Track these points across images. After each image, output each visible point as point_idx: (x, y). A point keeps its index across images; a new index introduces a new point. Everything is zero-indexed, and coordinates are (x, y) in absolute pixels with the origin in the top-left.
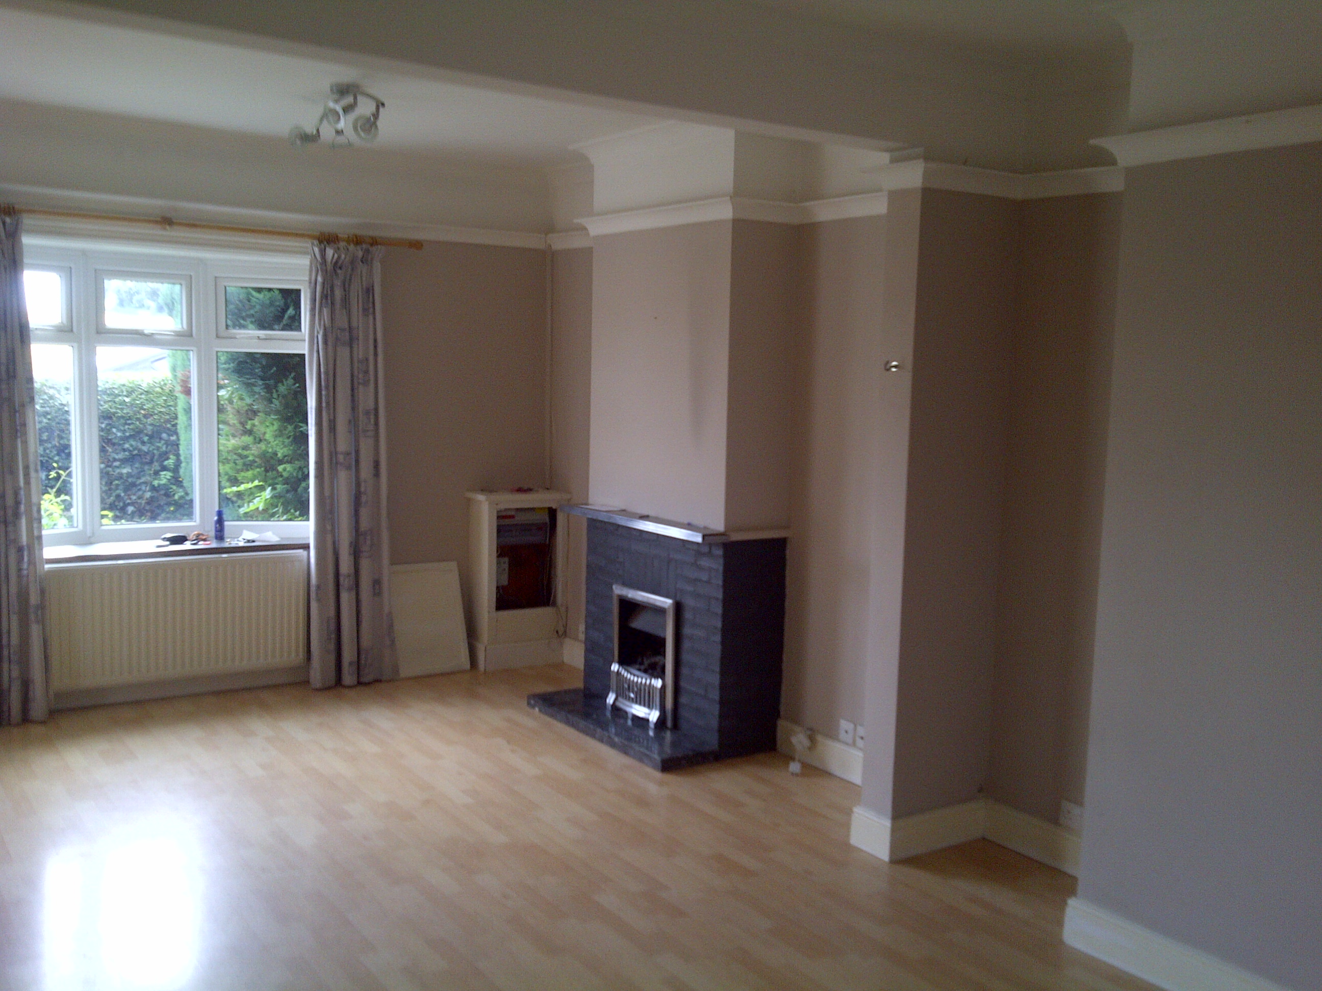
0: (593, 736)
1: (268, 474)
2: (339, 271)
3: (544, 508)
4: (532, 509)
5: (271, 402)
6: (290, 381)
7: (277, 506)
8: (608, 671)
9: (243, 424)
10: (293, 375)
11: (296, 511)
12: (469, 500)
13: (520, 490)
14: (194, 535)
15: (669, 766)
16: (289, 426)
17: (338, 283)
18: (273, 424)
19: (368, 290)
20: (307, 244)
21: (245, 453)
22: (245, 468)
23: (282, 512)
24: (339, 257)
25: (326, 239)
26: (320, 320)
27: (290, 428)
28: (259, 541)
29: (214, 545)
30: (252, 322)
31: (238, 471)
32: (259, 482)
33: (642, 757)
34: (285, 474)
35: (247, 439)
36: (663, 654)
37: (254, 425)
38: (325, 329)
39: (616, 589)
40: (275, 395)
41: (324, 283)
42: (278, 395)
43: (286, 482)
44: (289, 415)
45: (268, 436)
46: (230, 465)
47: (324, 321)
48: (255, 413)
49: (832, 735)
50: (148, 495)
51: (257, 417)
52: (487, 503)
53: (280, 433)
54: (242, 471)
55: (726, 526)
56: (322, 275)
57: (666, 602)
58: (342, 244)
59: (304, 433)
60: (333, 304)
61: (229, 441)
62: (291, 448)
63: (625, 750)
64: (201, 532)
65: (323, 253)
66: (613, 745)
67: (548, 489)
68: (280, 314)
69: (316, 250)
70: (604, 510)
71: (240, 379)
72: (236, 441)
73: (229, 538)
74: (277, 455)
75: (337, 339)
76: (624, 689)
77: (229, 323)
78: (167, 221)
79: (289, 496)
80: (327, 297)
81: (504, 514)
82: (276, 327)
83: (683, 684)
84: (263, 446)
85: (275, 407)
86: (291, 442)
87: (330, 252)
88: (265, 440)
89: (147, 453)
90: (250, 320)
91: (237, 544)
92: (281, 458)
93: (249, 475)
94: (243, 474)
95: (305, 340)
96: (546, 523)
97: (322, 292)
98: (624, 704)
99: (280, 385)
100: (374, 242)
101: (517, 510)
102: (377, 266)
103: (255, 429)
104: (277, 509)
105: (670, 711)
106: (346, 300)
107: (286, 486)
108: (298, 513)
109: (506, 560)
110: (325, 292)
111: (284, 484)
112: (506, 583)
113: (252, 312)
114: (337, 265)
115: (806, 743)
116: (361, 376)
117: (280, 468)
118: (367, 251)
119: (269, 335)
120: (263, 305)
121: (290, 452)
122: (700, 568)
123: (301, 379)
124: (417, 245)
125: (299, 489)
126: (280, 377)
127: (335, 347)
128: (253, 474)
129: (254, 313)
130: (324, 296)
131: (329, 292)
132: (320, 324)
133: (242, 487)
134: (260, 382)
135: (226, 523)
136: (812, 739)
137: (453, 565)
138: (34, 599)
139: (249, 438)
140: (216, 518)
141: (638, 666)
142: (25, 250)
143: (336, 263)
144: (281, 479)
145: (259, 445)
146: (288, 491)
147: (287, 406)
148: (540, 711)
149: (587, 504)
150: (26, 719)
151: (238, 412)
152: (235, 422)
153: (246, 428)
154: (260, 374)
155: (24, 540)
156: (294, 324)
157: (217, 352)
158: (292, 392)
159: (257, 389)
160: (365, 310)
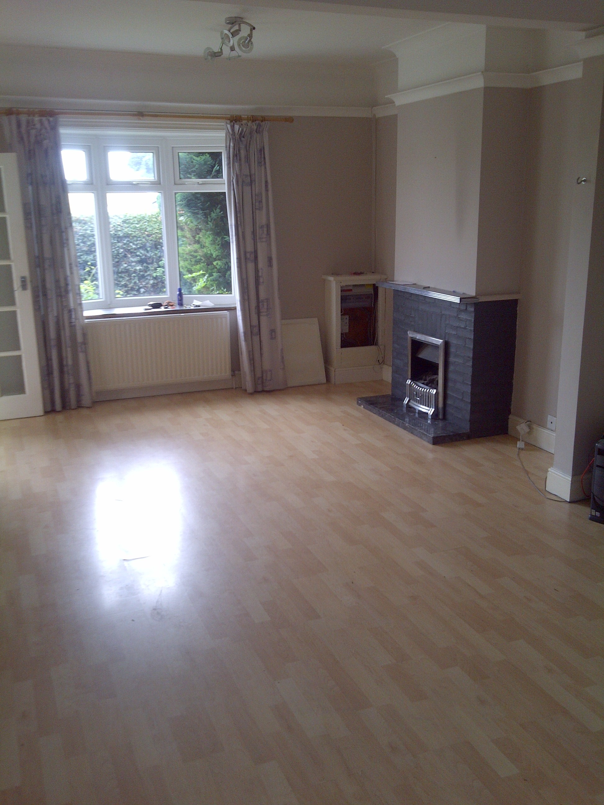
0: (393, 422)
1: (209, 267)
2: (243, 139)
3: (370, 285)
4: (363, 285)
5: (208, 224)
6: (218, 210)
7: (213, 286)
8: (405, 385)
9: (194, 237)
10: (219, 206)
11: (224, 289)
12: (324, 280)
13: (356, 274)
14: (166, 302)
15: (437, 441)
16: (218, 238)
17: (242, 147)
18: (209, 237)
19: (261, 150)
20: (222, 123)
21: (195, 254)
22: (196, 263)
23: (216, 290)
24: (242, 130)
25: (234, 119)
26: (233, 169)
27: (219, 239)
28: (202, 306)
29: (177, 308)
30: (194, 175)
31: (192, 265)
32: (203, 271)
33: (421, 436)
34: (218, 267)
35: (196, 246)
36: (436, 373)
37: (200, 238)
38: (237, 175)
39: (409, 333)
40: (209, 219)
41: (234, 146)
42: (211, 219)
43: (219, 271)
44: (218, 231)
45: (207, 245)
46: (188, 262)
47: (236, 172)
48: (200, 230)
49: (543, 425)
50: (151, 282)
51: (201, 233)
52: (335, 282)
53: (213, 242)
54: (194, 265)
55: (476, 293)
56: (233, 141)
57: (439, 341)
58: (244, 122)
59: (227, 242)
60: (240, 160)
61: (187, 247)
62: (220, 251)
63: (412, 432)
64: (170, 301)
65: (233, 127)
66: (405, 428)
67: (373, 272)
68: (210, 169)
69: (229, 126)
70: (402, 284)
71: (189, 210)
72: (191, 247)
73: (185, 304)
74: (213, 255)
75: (243, 181)
76: (414, 396)
77: (182, 176)
78: (140, 114)
79: (221, 280)
80: (237, 156)
81: (345, 288)
82: (208, 177)
83: (449, 392)
84: (205, 250)
85: (210, 226)
86: (220, 247)
87: (237, 127)
88: (206, 246)
89: (150, 257)
90: (193, 174)
91: (190, 307)
92: (215, 257)
93: (198, 267)
94: (194, 267)
95: (225, 184)
96: (372, 294)
97: (234, 152)
98: (413, 404)
99: (212, 213)
100: (264, 119)
101: (355, 286)
102: (266, 134)
103: (201, 240)
104: (213, 288)
105: (441, 409)
106: (247, 158)
107: (219, 273)
108: (225, 290)
109: (347, 317)
110: (235, 153)
111: (217, 273)
112: (347, 331)
113: (194, 169)
114: (242, 135)
115: (527, 430)
116: (257, 204)
117: (215, 263)
118: (259, 126)
119: (205, 181)
120: (200, 164)
121: (219, 254)
122: (460, 320)
123: (224, 209)
124: (290, 120)
125: (226, 275)
126: (212, 208)
127: (242, 186)
128: (200, 267)
129: (195, 170)
130: (235, 155)
131: (238, 153)
132: (233, 172)
133: (194, 275)
134: (201, 212)
135: (184, 296)
136: (530, 427)
137: (316, 320)
138: (80, 339)
139: (197, 245)
140: (178, 293)
141: (423, 382)
142: (62, 136)
143: (241, 134)
144: (216, 270)
145: (203, 250)
146: (220, 277)
147: (217, 226)
148: (364, 408)
149: (393, 281)
150: (79, 406)
151: (191, 229)
152: (190, 236)
153: (196, 239)
154: (201, 207)
155: (72, 305)
156: (219, 174)
157: (176, 194)
158: (219, 217)
159: (199, 216)
160: (259, 163)
